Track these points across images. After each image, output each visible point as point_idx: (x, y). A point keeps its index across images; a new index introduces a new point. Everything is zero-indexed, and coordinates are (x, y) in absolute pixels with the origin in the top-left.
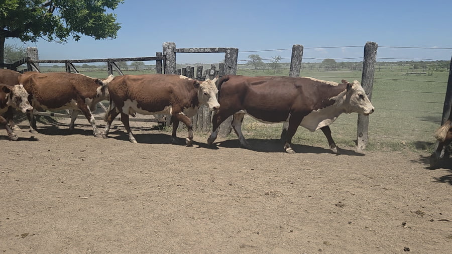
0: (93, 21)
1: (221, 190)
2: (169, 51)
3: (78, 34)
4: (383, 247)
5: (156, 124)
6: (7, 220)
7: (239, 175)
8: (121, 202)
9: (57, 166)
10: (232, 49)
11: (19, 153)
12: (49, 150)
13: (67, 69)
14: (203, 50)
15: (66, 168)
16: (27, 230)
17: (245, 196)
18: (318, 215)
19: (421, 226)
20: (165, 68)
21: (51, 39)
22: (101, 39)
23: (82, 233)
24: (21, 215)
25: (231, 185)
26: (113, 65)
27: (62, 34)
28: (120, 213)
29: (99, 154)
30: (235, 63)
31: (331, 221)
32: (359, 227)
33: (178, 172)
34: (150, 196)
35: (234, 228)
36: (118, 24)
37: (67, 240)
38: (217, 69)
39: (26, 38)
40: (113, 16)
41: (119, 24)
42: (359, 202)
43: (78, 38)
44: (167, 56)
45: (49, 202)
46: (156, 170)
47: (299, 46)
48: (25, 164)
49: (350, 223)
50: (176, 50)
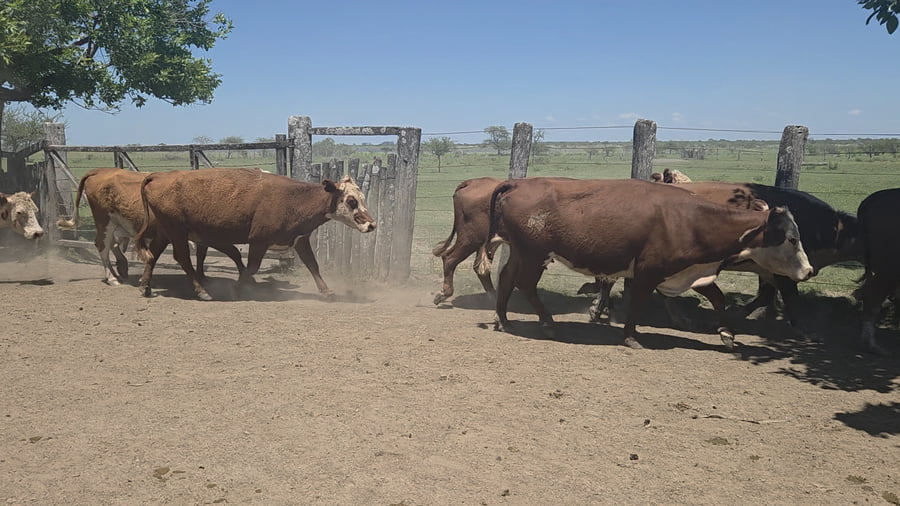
0: (169, 73)
1: (368, 372)
2: (300, 131)
3: (141, 95)
4: (600, 453)
5: (277, 262)
6: (7, 419)
7: (406, 349)
8: (197, 391)
9: (93, 335)
10: (410, 129)
11: (28, 314)
12: (81, 309)
13: (116, 163)
14: (359, 130)
15: (109, 338)
16: (39, 432)
17: (406, 381)
18: (515, 410)
19: (675, 425)
20: (291, 161)
21: (91, 103)
22: (184, 104)
24: (30, 410)
25: (387, 365)
26: (199, 155)
27: (112, 96)
29: (169, 315)
30: (414, 154)
31: (534, 418)
32: (575, 427)
33: (302, 344)
34: (247, 383)
35: (374, 429)
37: (103, 446)
38: (385, 164)
39: (44, 102)
40: (206, 63)
41: (216, 76)
42: (591, 390)
43: (141, 102)
44: (296, 141)
45: (76, 391)
46: (266, 340)
47: (525, 124)
48: (38, 332)
49: (562, 421)
50: (312, 130)
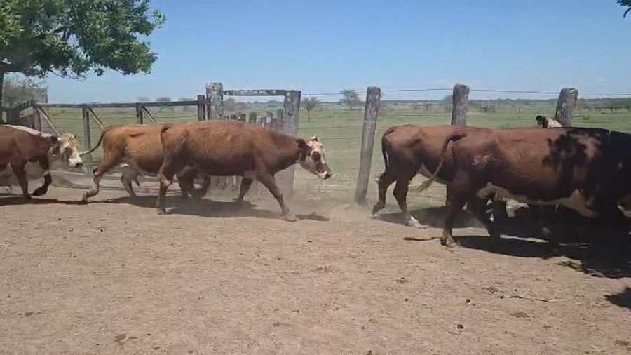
0: (121, 52)
1: (266, 265)
2: (215, 93)
3: (100, 67)
4: (436, 324)
6: (9, 299)
7: (293, 248)
8: (144, 278)
9: (69, 238)
10: (293, 91)
11: (22, 222)
12: (60, 219)
13: (84, 116)
14: (257, 92)
15: (80, 240)
16: (31, 308)
17: (293, 271)
18: (373, 292)
19: (488, 303)
20: (209, 113)
21: (66, 74)
22: (131, 74)
23: (94, 311)
24: (25, 293)
25: (279, 259)
26: (144, 111)
27: (80, 68)
28: (141, 291)
29: (123, 224)
30: (296, 108)
31: (387, 298)
32: (416, 305)
33: (218, 245)
34: (179, 273)
35: (272, 306)
36: (153, 54)
37: (78, 319)
38: (275, 116)
39: (33, 73)
40: (147, 45)
42: (426, 278)
43: (101, 72)
44: (212, 99)
45: (58, 279)
46: (191, 242)
47: (375, 88)
48: (30, 236)
49: (406, 300)
50: (224, 92)
